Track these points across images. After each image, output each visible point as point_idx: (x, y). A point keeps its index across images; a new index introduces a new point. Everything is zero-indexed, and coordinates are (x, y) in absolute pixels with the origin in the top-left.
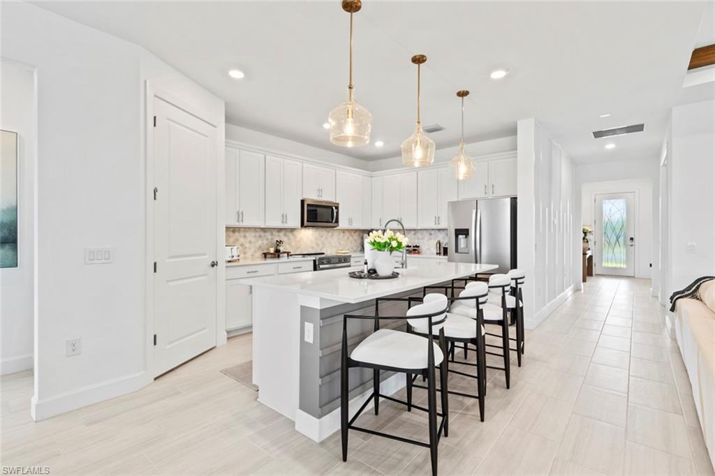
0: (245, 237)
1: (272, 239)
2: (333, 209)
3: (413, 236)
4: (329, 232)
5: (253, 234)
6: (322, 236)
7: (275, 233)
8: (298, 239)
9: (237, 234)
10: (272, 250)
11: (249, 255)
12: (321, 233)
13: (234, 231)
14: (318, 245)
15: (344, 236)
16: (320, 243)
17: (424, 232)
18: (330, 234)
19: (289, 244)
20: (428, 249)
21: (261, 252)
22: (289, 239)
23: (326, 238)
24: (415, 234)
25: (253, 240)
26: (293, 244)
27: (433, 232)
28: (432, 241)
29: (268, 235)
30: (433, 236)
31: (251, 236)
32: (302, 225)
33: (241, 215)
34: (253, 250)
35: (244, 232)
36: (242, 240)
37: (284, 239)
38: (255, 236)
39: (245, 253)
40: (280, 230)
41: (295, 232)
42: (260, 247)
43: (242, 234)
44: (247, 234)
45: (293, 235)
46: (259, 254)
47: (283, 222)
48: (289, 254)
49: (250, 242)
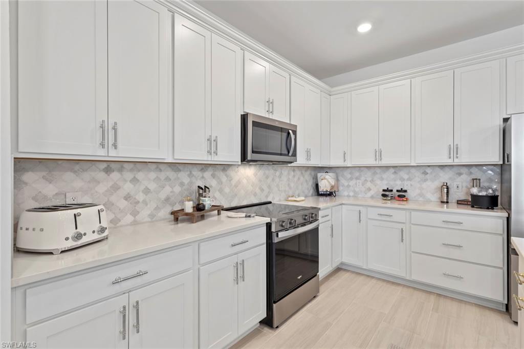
0: (135, 181)
1: (191, 183)
2: (289, 133)
3: (393, 176)
4: (276, 170)
5: (153, 175)
6: (267, 177)
7: (196, 172)
8: (234, 182)
9: (115, 175)
10: (189, 207)
11: (144, 214)
12: (267, 172)
13: (108, 170)
14: (262, 190)
15: (294, 176)
16: (265, 187)
17: (413, 170)
18: (278, 173)
19: (221, 191)
20: (421, 195)
21: (169, 209)
22: (220, 182)
23: (273, 180)
24: (395, 173)
25: (152, 186)
26: (227, 190)
27: (429, 170)
28: (429, 183)
29: (184, 177)
30: (428, 176)
31: (148, 179)
32: (244, 158)
33: (111, 133)
34: (153, 205)
35: (131, 170)
36: (128, 187)
37: (212, 183)
38: (157, 179)
39: (135, 213)
40: (204, 167)
41: (231, 172)
42: (167, 199)
43: (128, 175)
44: (140, 175)
45: (227, 176)
46: (165, 212)
47: (209, 152)
48: (220, 209)
49: (147, 191)
